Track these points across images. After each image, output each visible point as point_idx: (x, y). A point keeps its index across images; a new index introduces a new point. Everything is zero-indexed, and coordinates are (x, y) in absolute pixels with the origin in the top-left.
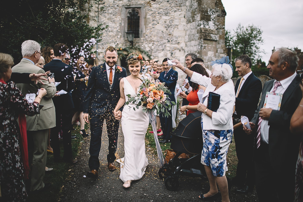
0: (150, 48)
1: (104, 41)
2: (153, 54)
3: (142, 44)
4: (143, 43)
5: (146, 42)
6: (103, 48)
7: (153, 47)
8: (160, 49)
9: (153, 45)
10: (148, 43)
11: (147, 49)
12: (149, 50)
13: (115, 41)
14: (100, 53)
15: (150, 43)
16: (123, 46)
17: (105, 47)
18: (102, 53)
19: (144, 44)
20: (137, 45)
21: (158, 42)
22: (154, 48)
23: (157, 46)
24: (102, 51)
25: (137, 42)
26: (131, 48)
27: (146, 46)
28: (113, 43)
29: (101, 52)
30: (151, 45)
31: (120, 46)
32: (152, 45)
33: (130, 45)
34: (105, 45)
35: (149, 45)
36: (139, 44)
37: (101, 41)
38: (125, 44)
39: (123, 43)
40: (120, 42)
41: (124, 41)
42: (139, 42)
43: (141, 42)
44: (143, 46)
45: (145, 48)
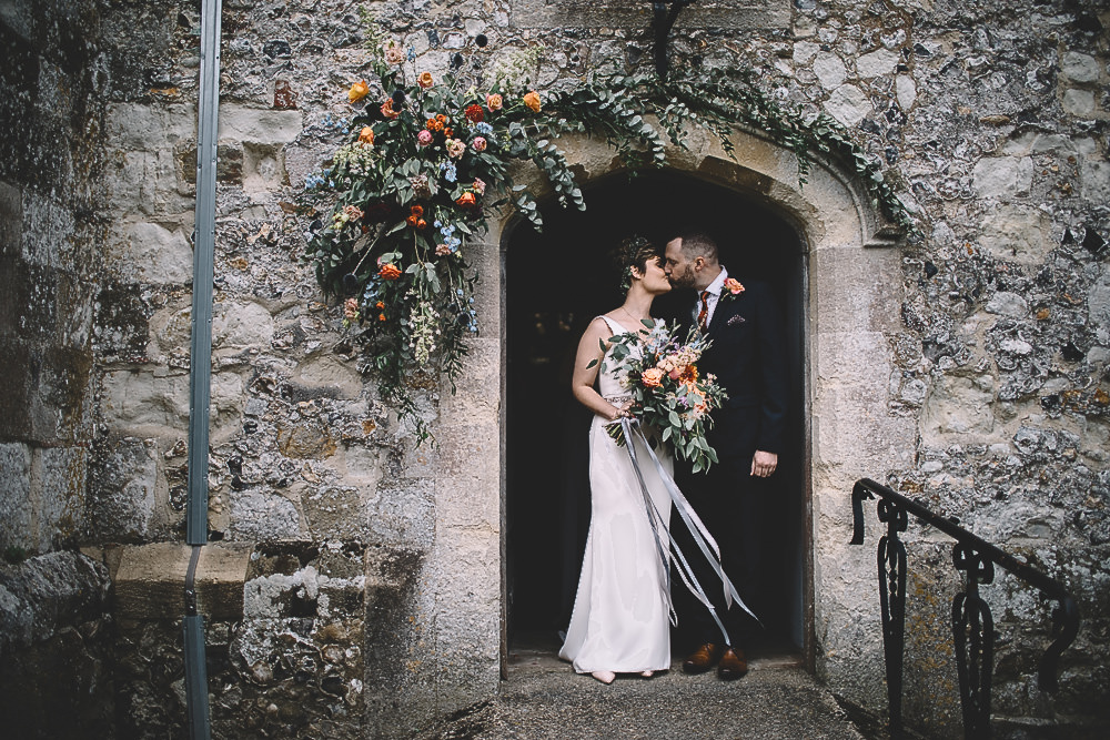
0: (880, 94)
1: (297, 18)
2: (910, 168)
3: (777, 47)
4: (787, 35)
5: (828, 34)
6: (285, 100)
7: (906, 91)
8: (995, 115)
9: (901, 69)
10: (850, 47)
11: (847, 112)
12: (869, 126)
13: (438, 12)
14: (247, 163)
15: (868, 47)
16: (549, 74)
17: (303, 90)
18: (268, 164)
19: (801, 52)
20: (709, 64)
21: (957, 36)
22: (925, 99)
23: (951, 80)
24: (266, 139)
25: (712, 33)
26: (657, 97)
27: (830, 71)
28: (420, 41)
29: (263, 152)
30: (878, 64)
31: (505, 66)
32: (893, 61)
33: (634, 59)
34: (306, 61)
35: (860, 67)
36: (748, 50)
37: (258, 19)
38: (569, 50)
39: (541, 37)
40: (506, 22)
41: (558, 18)
42: (736, 31)
43: (767, 31)
44: (793, 78)
45: (813, 99)
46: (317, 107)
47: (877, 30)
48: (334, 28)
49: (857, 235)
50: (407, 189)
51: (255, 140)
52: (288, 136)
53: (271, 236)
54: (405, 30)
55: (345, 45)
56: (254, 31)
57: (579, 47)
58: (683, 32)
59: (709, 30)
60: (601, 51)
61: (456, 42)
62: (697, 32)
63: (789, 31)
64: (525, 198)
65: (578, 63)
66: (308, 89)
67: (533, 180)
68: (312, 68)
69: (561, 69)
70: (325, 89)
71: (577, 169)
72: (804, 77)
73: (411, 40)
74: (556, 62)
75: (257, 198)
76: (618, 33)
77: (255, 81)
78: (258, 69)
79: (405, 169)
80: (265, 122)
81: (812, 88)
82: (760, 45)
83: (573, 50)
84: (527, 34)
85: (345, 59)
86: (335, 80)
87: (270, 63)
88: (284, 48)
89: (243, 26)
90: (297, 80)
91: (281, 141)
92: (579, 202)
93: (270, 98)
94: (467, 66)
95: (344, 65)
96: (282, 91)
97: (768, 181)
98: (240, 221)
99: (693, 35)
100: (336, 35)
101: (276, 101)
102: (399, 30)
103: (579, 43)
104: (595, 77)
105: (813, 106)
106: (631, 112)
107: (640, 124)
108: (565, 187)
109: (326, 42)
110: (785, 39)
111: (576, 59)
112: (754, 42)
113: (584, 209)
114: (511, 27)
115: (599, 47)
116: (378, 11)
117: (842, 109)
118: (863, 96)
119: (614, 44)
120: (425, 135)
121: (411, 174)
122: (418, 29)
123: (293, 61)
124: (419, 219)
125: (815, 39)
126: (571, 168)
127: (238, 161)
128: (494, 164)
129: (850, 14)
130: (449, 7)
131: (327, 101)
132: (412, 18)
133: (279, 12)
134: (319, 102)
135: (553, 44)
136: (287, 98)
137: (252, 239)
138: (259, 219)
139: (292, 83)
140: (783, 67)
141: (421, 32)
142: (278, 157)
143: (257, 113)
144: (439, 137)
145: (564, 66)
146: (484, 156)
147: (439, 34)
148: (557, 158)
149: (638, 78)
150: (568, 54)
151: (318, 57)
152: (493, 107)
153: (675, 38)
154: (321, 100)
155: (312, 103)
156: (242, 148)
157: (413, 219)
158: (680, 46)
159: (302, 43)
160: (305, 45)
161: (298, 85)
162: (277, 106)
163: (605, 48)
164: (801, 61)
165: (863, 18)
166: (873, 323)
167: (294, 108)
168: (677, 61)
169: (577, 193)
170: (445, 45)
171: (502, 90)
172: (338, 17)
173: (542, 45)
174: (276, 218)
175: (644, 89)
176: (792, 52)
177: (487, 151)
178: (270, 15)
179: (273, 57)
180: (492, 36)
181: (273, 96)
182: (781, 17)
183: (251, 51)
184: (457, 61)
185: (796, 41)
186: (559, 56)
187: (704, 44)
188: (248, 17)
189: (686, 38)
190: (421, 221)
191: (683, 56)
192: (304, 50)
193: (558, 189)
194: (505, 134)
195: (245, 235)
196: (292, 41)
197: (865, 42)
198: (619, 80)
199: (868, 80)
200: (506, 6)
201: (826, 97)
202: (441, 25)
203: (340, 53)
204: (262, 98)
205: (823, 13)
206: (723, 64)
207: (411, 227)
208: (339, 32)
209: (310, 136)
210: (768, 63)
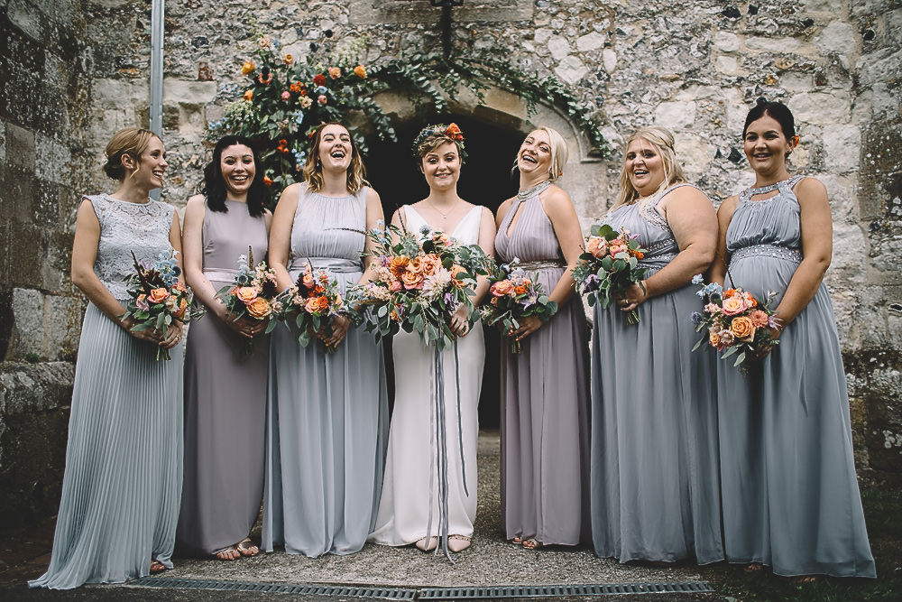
0: (593, 63)
1: (213, 21)
2: (611, 110)
3: (524, 32)
4: (531, 24)
5: (558, 23)
6: (205, 76)
7: (610, 60)
8: (670, 74)
9: (607, 45)
10: (572, 31)
11: (570, 74)
12: (585, 83)
13: (303, 16)
14: (182, 115)
15: (584, 31)
16: (375, 54)
17: (217, 68)
18: (196, 116)
19: (540, 36)
20: (479, 45)
21: (644, 22)
22: (623, 64)
23: (640, 51)
24: (194, 100)
25: (481, 24)
26: (442, 68)
27: (559, 47)
28: (290, 34)
29: (192, 109)
30: (592, 42)
31: (345, 49)
32: (602, 39)
33: (430, 43)
34: (219, 49)
35: (579, 45)
36: (504, 35)
37: (187, 22)
38: (388, 37)
39: (369, 30)
40: (346, 21)
41: (380, 18)
42: (496, 23)
43: (517, 22)
44: (534, 52)
45: (548, 66)
46: (226, 79)
47: (590, 20)
48: (236, 27)
49: (577, 155)
50: (276, 129)
51: (187, 101)
52: (208, 98)
53: (197, 162)
54: (283, 27)
55: (244, 38)
56: (185, 30)
57: (394, 36)
58: (462, 24)
59: (478, 22)
60: (408, 38)
61: (314, 34)
62: (471, 24)
63: (532, 22)
64: (357, 134)
65: (393, 47)
66: (219, 67)
67: (364, 123)
68: (223, 54)
69: (383, 51)
70: (231, 67)
71: (393, 115)
72: (542, 52)
73: (286, 34)
74: (378, 46)
75: (188, 138)
76: (420, 27)
77: (186, 63)
78: (188, 55)
79: (274, 117)
80: (193, 89)
81: (547, 59)
82: (512, 32)
83: (390, 38)
84: (360, 29)
85: (243, 47)
86: (238, 62)
87: (195, 51)
88: (204, 41)
89: (178, 27)
90: (213, 61)
91: (203, 101)
92: (393, 137)
93: (196, 74)
94: (321, 51)
95: (242, 51)
96: (203, 69)
97: (518, 121)
98: (178, 153)
99: (468, 27)
100: (238, 32)
101: (200, 77)
102: (278, 28)
103: (394, 33)
104: (404, 55)
105: (548, 71)
106: (423, 78)
107: (429, 86)
108: (383, 127)
109: (231, 37)
110: (529, 27)
111: (392, 44)
112: (508, 29)
113: (396, 141)
114: (350, 24)
115: (407, 36)
116: (264, 16)
117: (568, 72)
118: (581, 63)
119: (417, 34)
120: (286, 95)
121: (277, 120)
122: (291, 26)
123: (210, 50)
124: (284, 148)
125: (548, 26)
126: (388, 115)
127: (176, 115)
128: (333, 113)
129: (572, 10)
130: (310, 12)
131: (232, 75)
132: (286, 19)
133: (201, 18)
134: (228, 76)
135: (377, 35)
136: (206, 74)
137: (185, 165)
138: (190, 152)
139: (210, 64)
140: (528, 45)
141: (292, 29)
142: (202, 112)
143: (188, 83)
144: (295, 96)
145: (383, 49)
146: (327, 107)
147: (303, 31)
148: (376, 108)
149: (431, 55)
150: (387, 41)
151: (226, 46)
152: (335, 76)
153: (456, 28)
154: (229, 74)
155: (223, 76)
156: (178, 106)
157: (280, 148)
158: (460, 34)
159: (216, 38)
160: (218, 39)
161: (214, 65)
162: (201, 79)
163: (411, 37)
164: (540, 42)
165: (581, 12)
166: (587, 212)
167: (211, 80)
168: (458, 43)
169: (391, 130)
170: (307, 37)
171: (340, 65)
172: (239, 20)
173: (369, 35)
174: (201, 151)
175: (434, 63)
176: (533, 35)
177: (328, 104)
178: (195, 20)
179: (198, 47)
180: (337, 31)
181: (197, 73)
182: (526, 13)
183: (184, 43)
184: (313, 48)
185: (536, 28)
186: (381, 42)
187: (476, 32)
188: (182, 21)
189: (464, 28)
190: (286, 150)
191: (462, 40)
192: (217, 42)
193: (379, 128)
194: (341, 93)
195: (181, 162)
196: (209, 36)
197: (582, 28)
198: (418, 57)
199: (585, 53)
200: (347, 11)
201: (556, 65)
202: (305, 24)
203: (241, 43)
204: (191, 74)
205: (554, 10)
206: (489, 45)
207: (279, 153)
208: (239, 29)
209: (222, 98)
210: (518, 43)
